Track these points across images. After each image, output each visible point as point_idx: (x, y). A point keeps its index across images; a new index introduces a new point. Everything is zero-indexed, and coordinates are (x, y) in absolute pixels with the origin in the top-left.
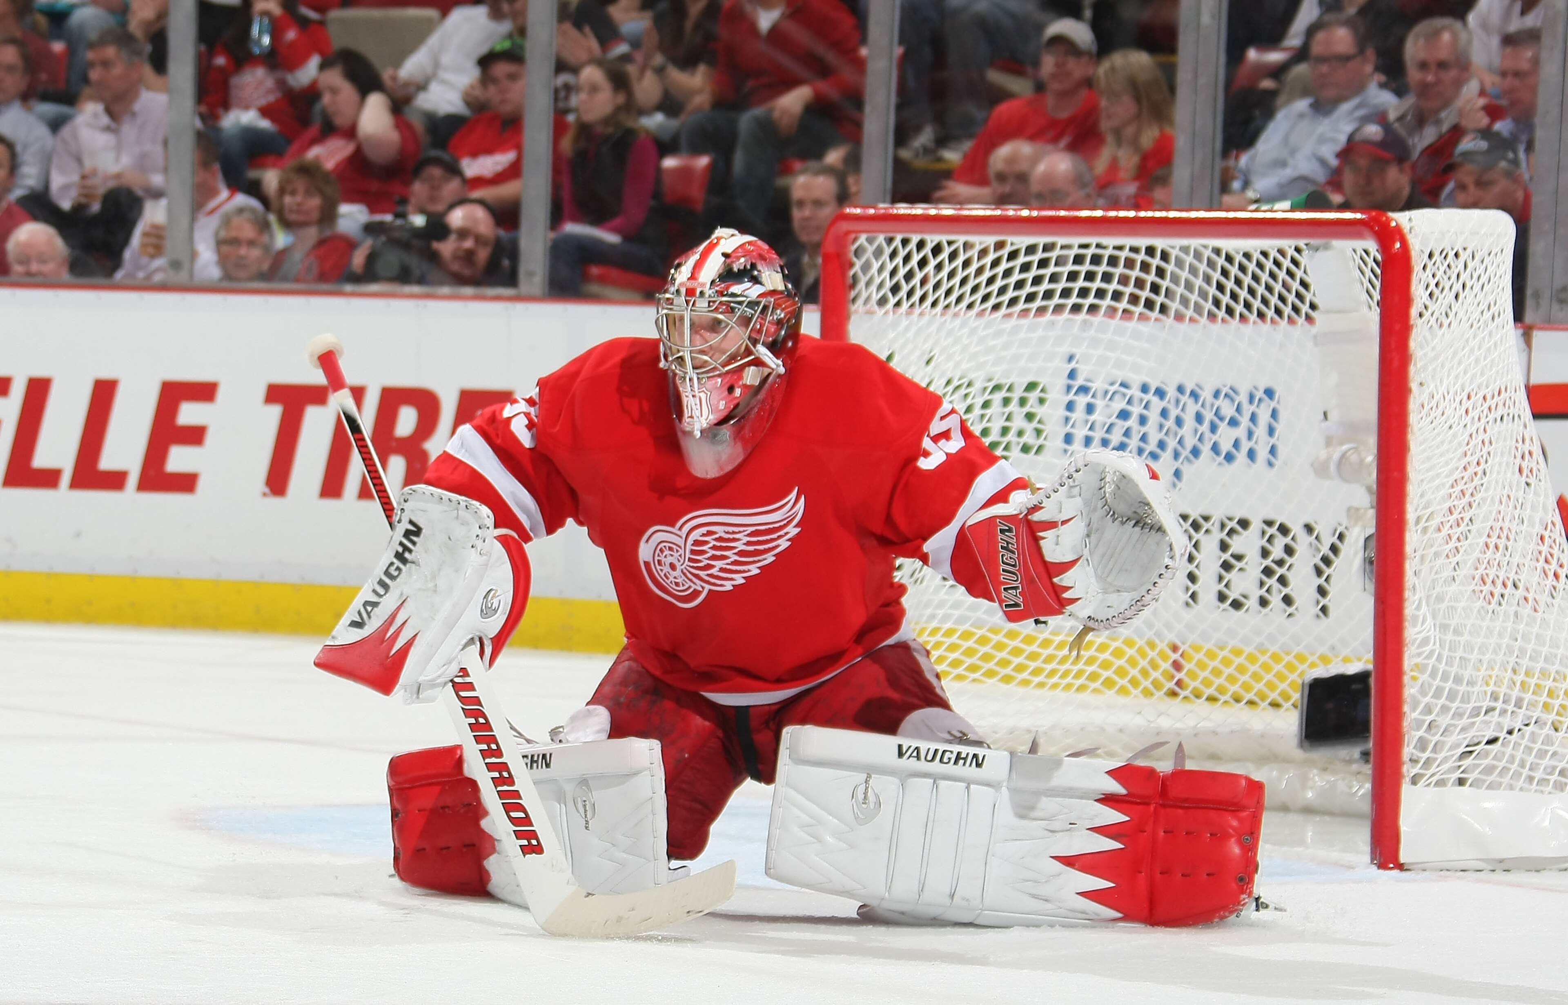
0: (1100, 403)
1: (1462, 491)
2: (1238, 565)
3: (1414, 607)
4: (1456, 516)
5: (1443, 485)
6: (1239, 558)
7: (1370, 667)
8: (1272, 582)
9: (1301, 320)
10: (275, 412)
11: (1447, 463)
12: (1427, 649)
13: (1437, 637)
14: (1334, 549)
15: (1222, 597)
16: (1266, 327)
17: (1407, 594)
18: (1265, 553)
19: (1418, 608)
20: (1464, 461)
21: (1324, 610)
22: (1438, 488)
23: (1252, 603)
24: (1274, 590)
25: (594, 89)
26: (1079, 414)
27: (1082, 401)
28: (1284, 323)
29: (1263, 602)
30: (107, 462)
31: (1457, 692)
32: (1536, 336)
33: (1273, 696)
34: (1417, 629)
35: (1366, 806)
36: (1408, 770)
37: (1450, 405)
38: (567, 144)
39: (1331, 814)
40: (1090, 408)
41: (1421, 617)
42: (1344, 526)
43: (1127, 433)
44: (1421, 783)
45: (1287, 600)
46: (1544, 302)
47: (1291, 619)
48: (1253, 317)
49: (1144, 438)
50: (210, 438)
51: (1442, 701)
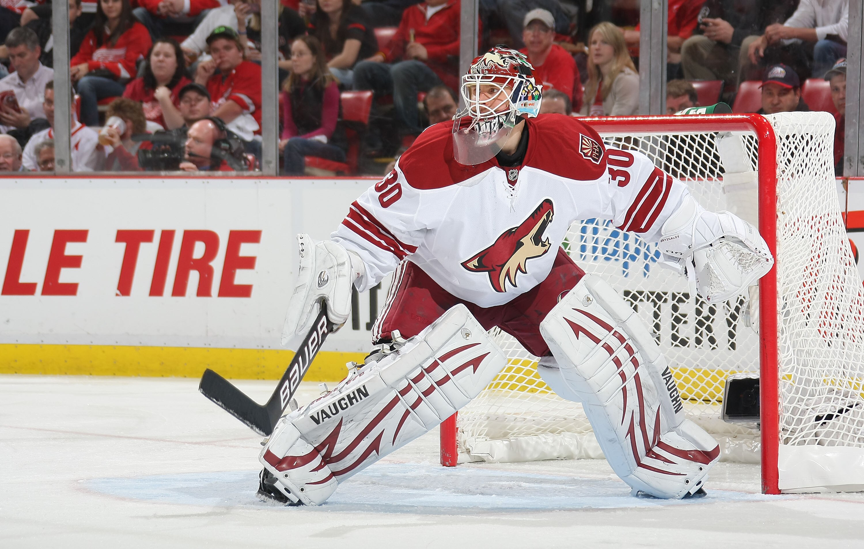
0: (601, 228)
1: (810, 273)
2: (684, 319)
3: (782, 342)
4: (807, 287)
5: (800, 270)
6: (684, 316)
7: (759, 377)
8: (703, 329)
9: (715, 178)
10: (122, 246)
11: (801, 258)
12: (791, 366)
13: (795, 359)
14: (737, 309)
15: (674, 338)
16: (695, 182)
17: (779, 334)
18: (698, 312)
19: (785, 342)
20: (811, 256)
21: (733, 346)
22: (796, 272)
23: (692, 342)
24: (704, 335)
25: (301, 53)
26: (589, 233)
27: (590, 227)
28: (705, 179)
29: (698, 341)
30: (24, 278)
31: (807, 390)
32: (850, 183)
33: (705, 396)
34: (786, 354)
35: (759, 457)
36: (782, 436)
37: (802, 224)
38: (287, 85)
39: (740, 462)
40: (595, 231)
41: (787, 347)
42: (742, 296)
43: (617, 245)
44: (790, 443)
45: (712, 340)
46: (855, 164)
47: (714, 350)
48: (688, 176)
49: (627, 247)
50: (84, 263)
51: (799, 395)
